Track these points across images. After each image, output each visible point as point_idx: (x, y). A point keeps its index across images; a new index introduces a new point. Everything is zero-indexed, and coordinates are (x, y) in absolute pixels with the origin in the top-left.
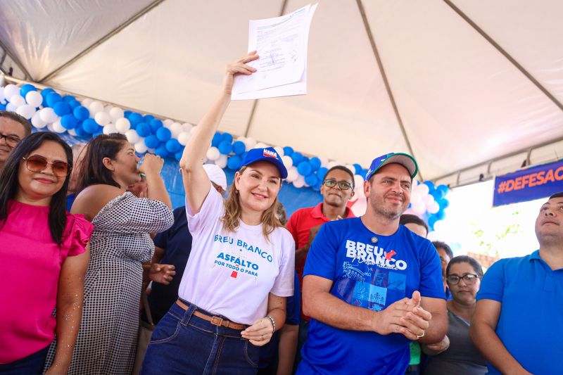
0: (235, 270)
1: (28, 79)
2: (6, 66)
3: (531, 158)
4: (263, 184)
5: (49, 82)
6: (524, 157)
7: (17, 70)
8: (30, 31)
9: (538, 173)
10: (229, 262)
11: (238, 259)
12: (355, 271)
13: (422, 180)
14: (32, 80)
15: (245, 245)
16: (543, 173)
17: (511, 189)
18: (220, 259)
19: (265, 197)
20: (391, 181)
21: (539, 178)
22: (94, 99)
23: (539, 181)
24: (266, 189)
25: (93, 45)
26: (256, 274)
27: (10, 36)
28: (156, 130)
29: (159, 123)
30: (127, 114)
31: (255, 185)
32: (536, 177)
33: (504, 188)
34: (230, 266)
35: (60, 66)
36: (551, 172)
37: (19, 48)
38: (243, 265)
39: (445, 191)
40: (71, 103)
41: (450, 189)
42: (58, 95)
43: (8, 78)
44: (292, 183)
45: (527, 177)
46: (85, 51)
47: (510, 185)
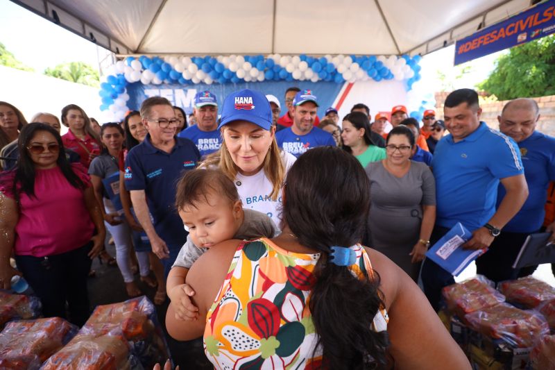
1: (130, 53)
3: (486, 21)
6: (479, 20)
8: (116, 19)
9: (491, 32)
13: (400, 54)
14: (132, 52)
16: (496, 32)
17: (469, 49)
21: (492, 37)
23: (492, 39)
29: (215, 61)
32: (490, 37)
33: (463, 50)
36: (502, 30)
39: (418, 60)
41: (421, 56)
42: (148, 59)
45: (482, 38)
47: (468, 46)
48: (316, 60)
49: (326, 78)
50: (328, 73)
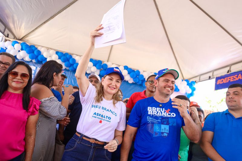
0: (101, 120)
1: (15, 39)
2: (6, 33)
3: (231, 69)
4: (114, 83)
5: (24, 39)
6: (228, 69)
7: (10, 35)
8: (16, 18)
9: (234, 75)
10: (98, 116)
11: (102, 115)
12: (153, 120)
13: (184, 79)
14: (17, 39)
15: (105, 109)
16: (237, 76)
17: (222, 83)
18: (95, 115)
19: (115, 88)
20: (167, 81)
21: (235, 78)
22: (43, 47)
23: (235, 79)
24: (115, 85)
25: (43, 24)
26: (110, 122)
27: (7, 21)
28: (69, 59)
29: (71, 57)
30: (57, 53)
31: (110, 83)
32: (233, 77)
33: (219, 82)
34: (99, 118)
35: (28, 33)
36: (240, 75)
37: (11, 25)
38: (104, 117)
39: (194, 84)
40: (33, 48)
41: (196, 83)
42: (28, 45)
43: (7, 38)
44: (127, 81)
45: (230, 77)
46: (39, 26)
47: (222, 81)
48: (134, 71)
49: (138, 82)
50: (139, 80)
